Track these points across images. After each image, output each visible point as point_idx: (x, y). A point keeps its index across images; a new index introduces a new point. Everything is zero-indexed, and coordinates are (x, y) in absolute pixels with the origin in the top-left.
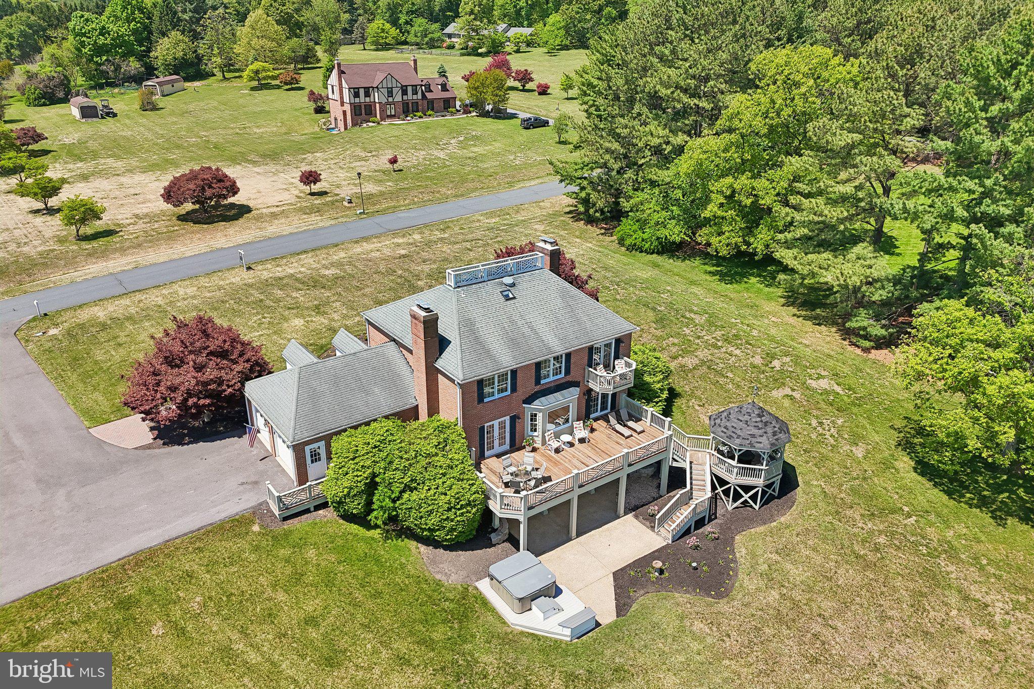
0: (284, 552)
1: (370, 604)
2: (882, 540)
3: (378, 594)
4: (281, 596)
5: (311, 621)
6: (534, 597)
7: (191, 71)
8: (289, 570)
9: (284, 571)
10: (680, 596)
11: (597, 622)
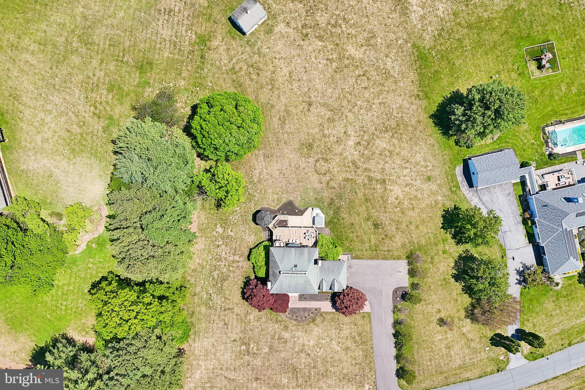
0: (351, 247)
1: (343, 231)
2: (258, 191)
3: (341, 232)
4: (355, 239)
5: (352, 232)
8: (352, 243)
9: (353, 243)
10: (297, 205)
11: (313, 209)
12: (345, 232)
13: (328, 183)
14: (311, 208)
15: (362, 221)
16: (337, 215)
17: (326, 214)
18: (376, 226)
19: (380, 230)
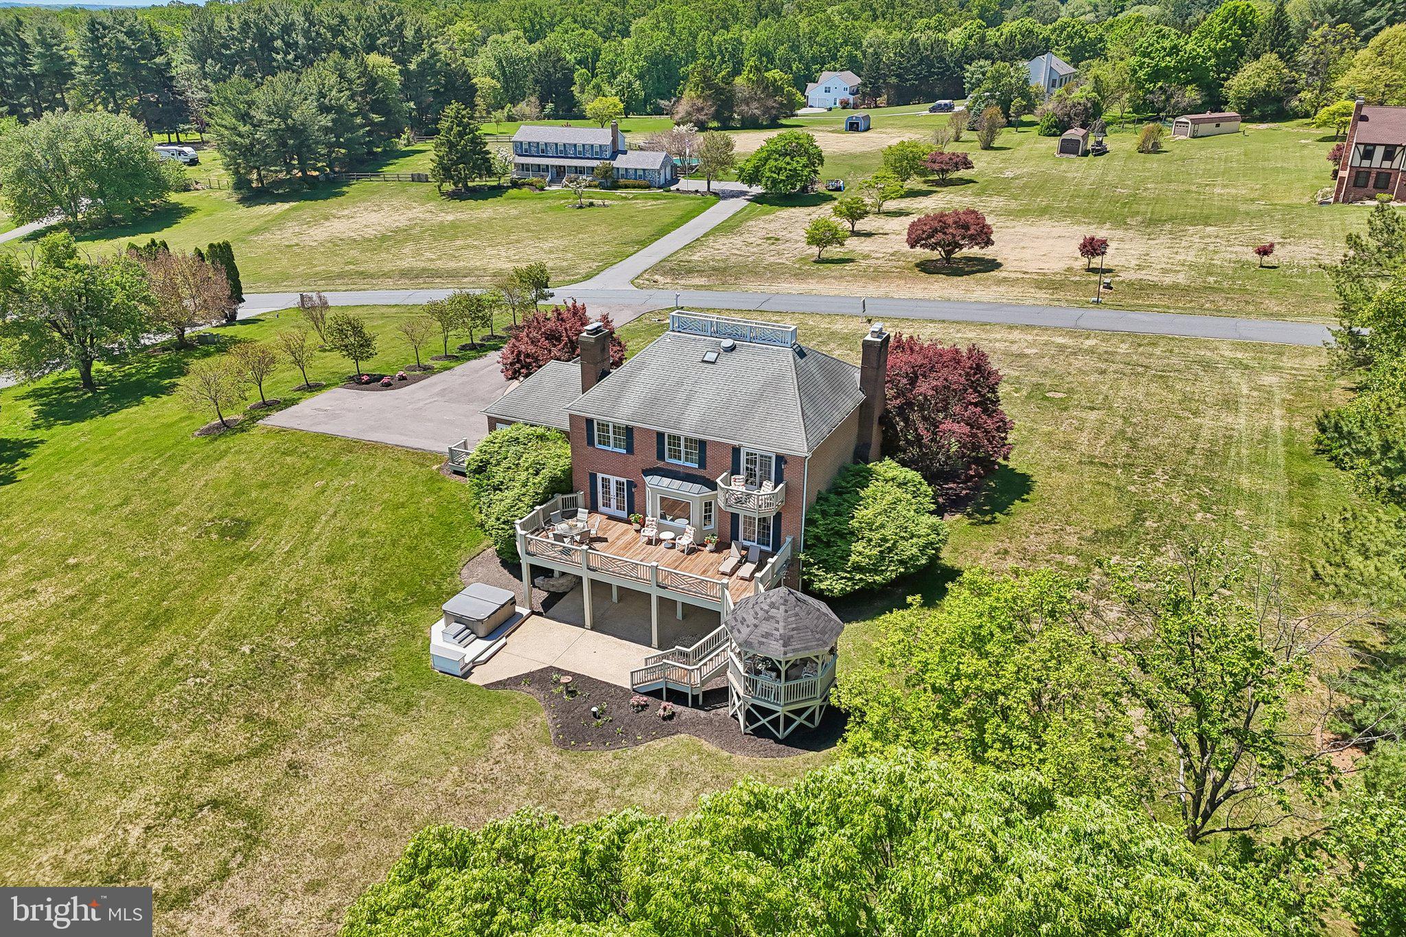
0: (420, 489)
5: (363, 534)
6: (459, 619)
7: (1270, 109)
10: (544, 718)
11: (467, 675)
12: (394, 543)
13: (255, 753)
14: (472, 680)
15: (276, 559)
16: (366, 614)
17: (416, 634)
18: (239, 530)
19: (240, 515)
